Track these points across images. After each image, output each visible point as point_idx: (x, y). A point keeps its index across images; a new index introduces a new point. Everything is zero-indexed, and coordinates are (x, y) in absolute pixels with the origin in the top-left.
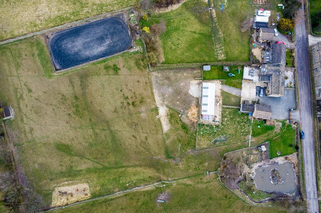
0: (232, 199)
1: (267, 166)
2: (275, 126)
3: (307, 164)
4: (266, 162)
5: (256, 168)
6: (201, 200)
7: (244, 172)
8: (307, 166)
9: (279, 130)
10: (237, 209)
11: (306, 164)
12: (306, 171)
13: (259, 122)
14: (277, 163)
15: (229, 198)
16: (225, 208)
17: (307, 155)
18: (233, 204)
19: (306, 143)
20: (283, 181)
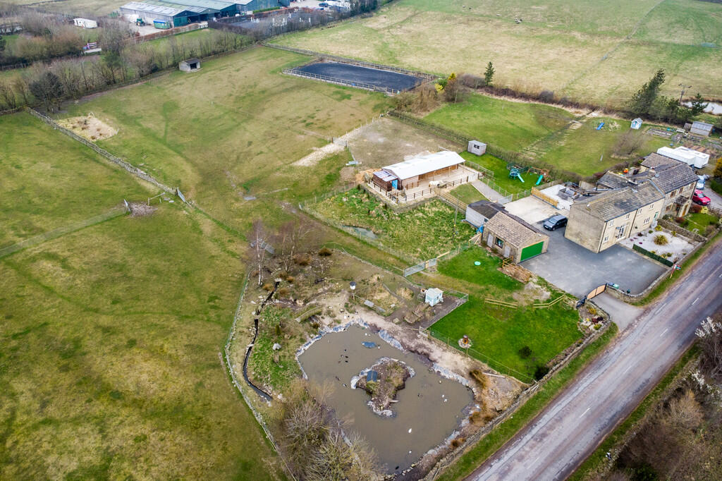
0: (212, 314)
1: (395, 343)
2: (526, 288)
3: (532, 442)
4: (402, 334)
5: (362, 325)
6: (169, 260)
7: (323, 301)
8: (527, 449)
9: (527, 301)
10: (188, 336)
11: (528, 437)
12: (506, 458)
13: (490, 257)
14: (432, 362)
15: (212, 307)
16: (173, 311)
17: (560, 419)
18: (200, 322)
19: (592, 387)
20: (389, 413)
